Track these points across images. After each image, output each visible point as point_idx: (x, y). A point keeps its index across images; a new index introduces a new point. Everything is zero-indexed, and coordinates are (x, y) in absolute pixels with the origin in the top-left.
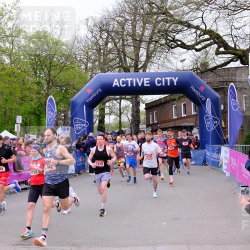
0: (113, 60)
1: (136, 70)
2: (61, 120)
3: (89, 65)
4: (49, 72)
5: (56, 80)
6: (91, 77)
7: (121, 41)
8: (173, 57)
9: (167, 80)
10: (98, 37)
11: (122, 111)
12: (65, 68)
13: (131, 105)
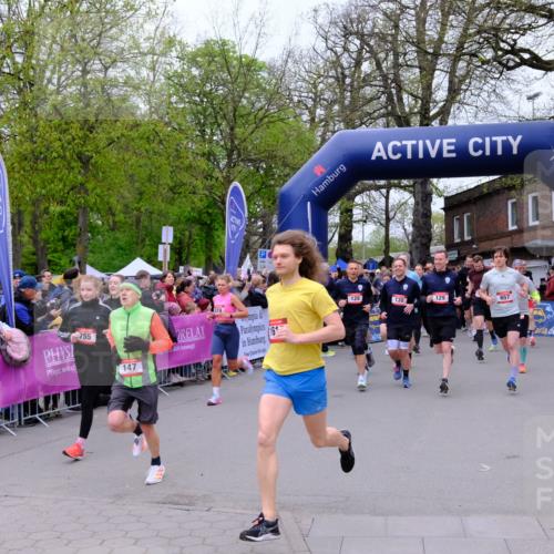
0: (371, 99)
1: (425, 122)
2: (256, 235)
3: (320, 112)
4: (232, 129)
5: (245, 149)
6: (324, 140)
7: (391, 57)
8: (511, 89)
9: (496, 142)
10: (339, 50)
11: (391, 214)
12: (266, 120)
13: (412, 201)
